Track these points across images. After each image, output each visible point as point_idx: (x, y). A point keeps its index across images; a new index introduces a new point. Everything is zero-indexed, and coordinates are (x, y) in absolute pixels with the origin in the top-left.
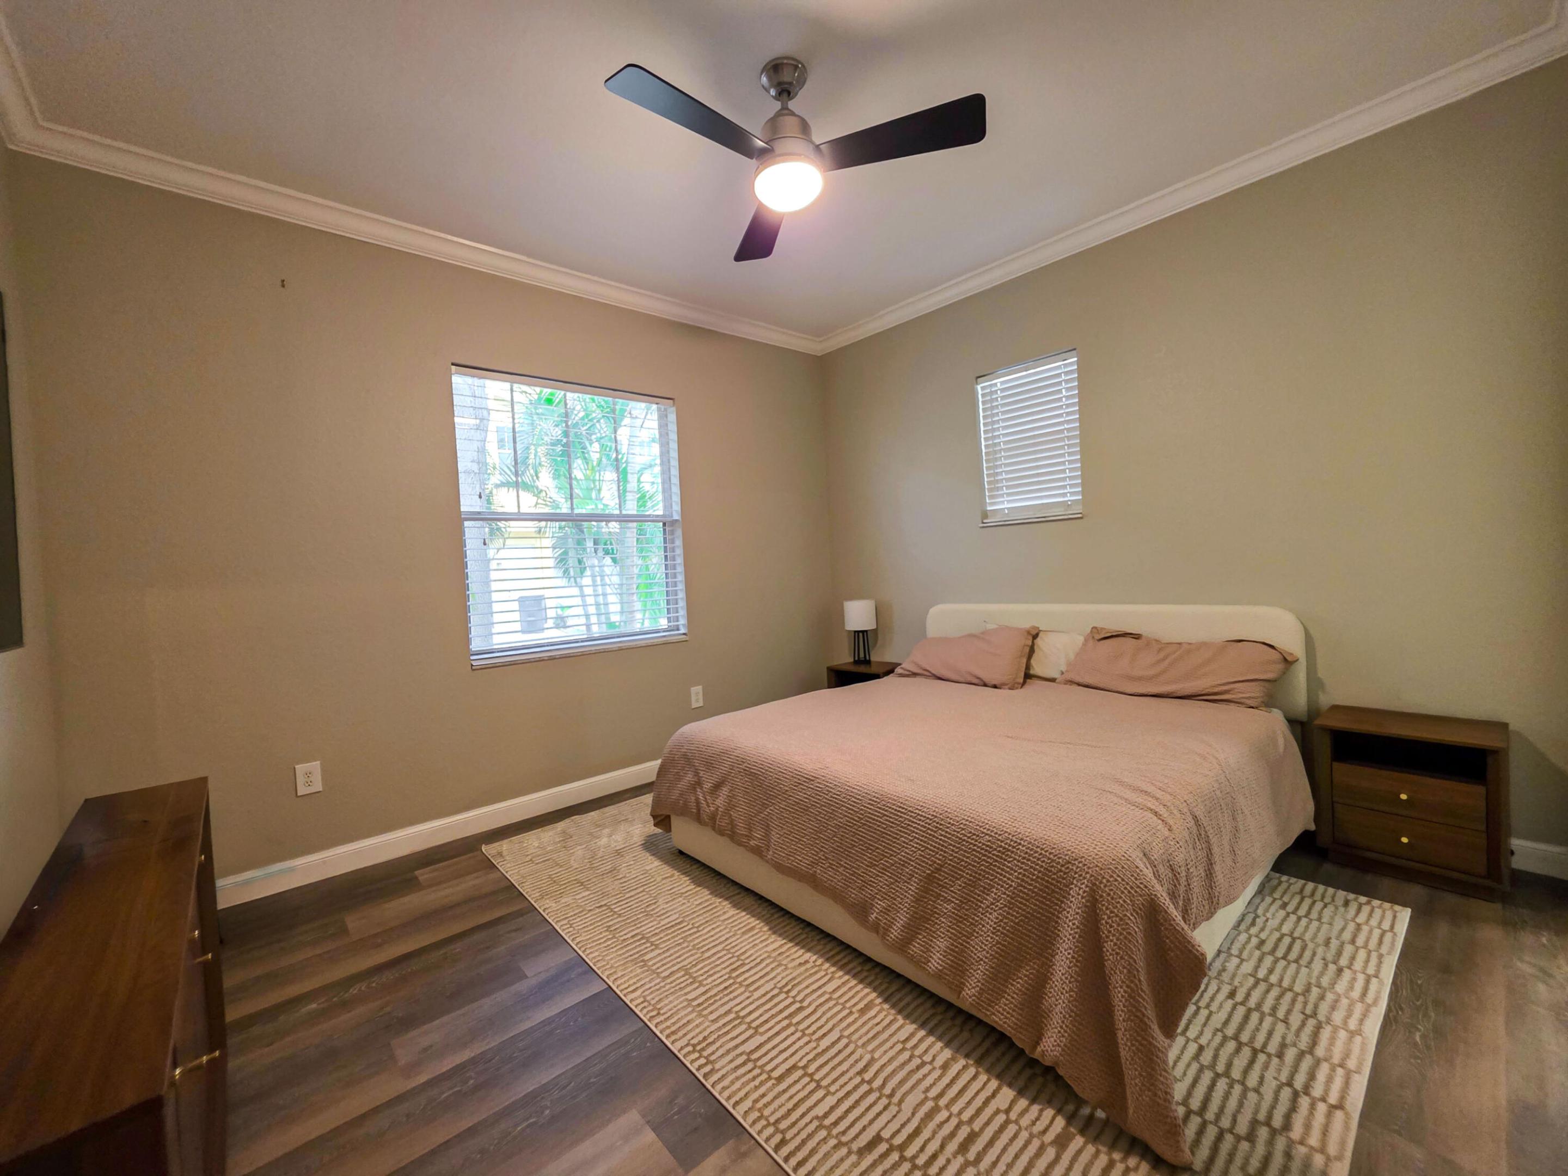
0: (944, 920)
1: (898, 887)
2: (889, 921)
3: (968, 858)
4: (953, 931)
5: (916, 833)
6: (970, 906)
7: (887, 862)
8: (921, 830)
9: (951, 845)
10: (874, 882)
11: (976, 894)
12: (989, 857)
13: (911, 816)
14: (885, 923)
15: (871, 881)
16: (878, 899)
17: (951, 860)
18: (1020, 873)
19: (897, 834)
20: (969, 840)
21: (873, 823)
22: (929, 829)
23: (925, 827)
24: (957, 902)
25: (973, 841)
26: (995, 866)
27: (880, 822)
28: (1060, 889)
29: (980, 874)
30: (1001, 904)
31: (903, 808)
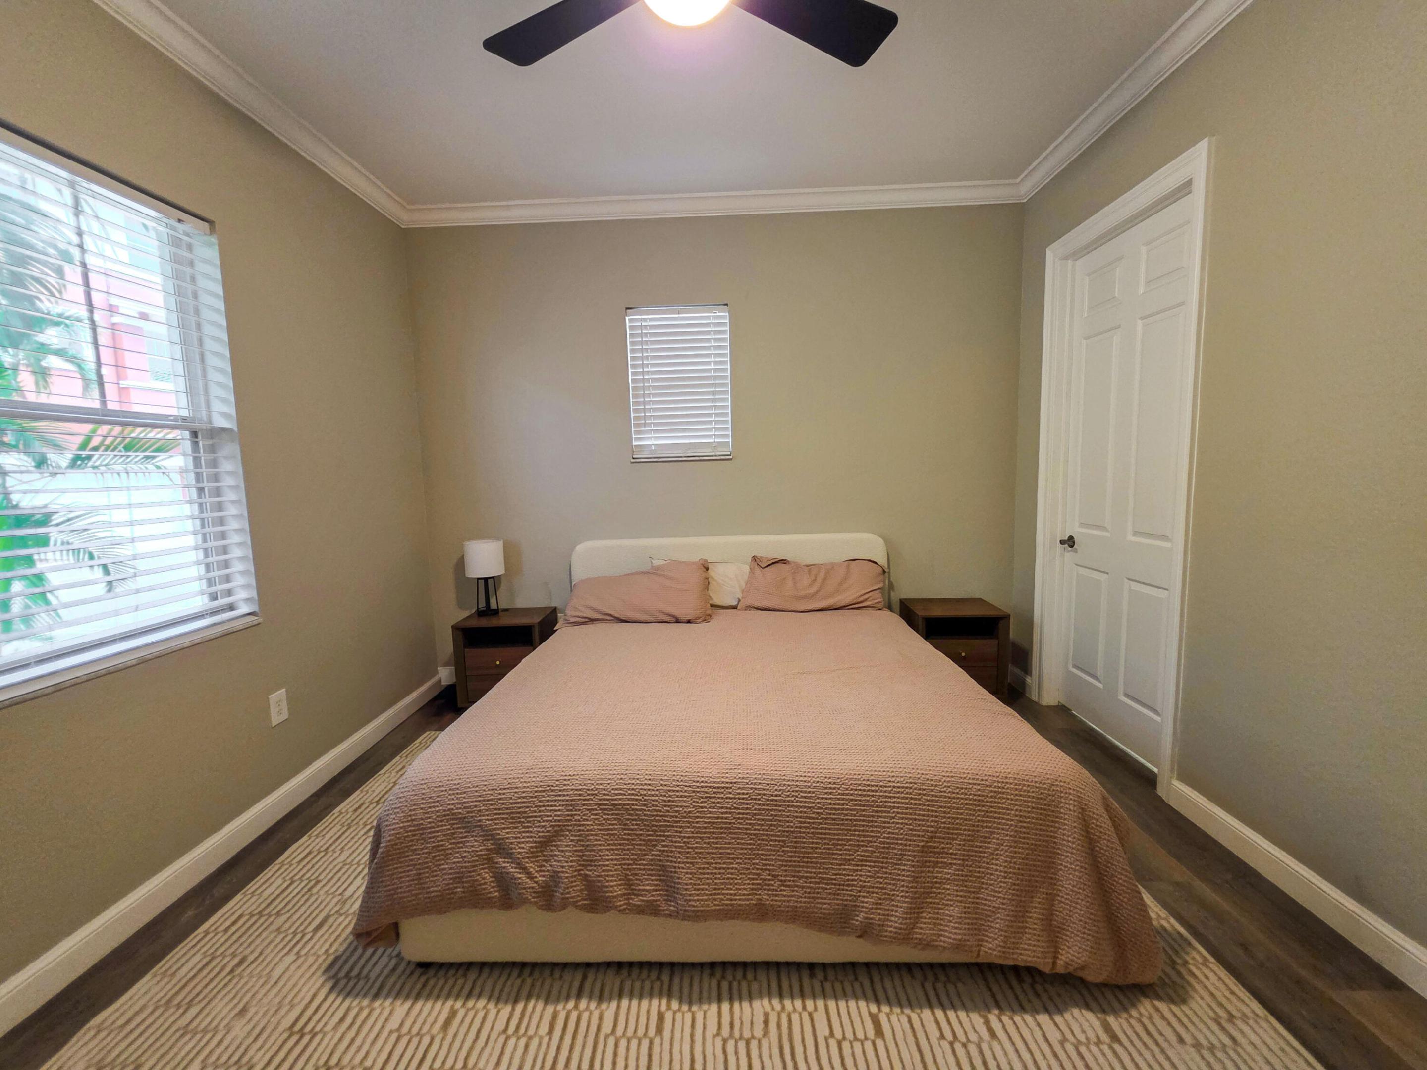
0: (949, 887)
1: (886, 873)
2: (884, 915)
3: (962, 814)
4: (961, 893)
5: (898, 808)
6: (972, 860)
7: (865, 851)
8: (903, 803)
9: (941, 807)
10: (852, 880)
11: (976, 846)
12: (983, 806)
13: (885, 791)
14: (879, 920)
15: (848, 880)
16: (864, 897)
17: (944, 823)
18: (1016, 810)
19: (873, 816)
20: (959, 796)
21: (839, 814)
22: (912, 798)
23: (907, 798)
24: (959, 862)
25: (962, 796)
26: (991, 812)
27: (847, 809)
28: (1053, 811)
29: (978, 826)
30: (1007, 845)
31: (872, 786)
